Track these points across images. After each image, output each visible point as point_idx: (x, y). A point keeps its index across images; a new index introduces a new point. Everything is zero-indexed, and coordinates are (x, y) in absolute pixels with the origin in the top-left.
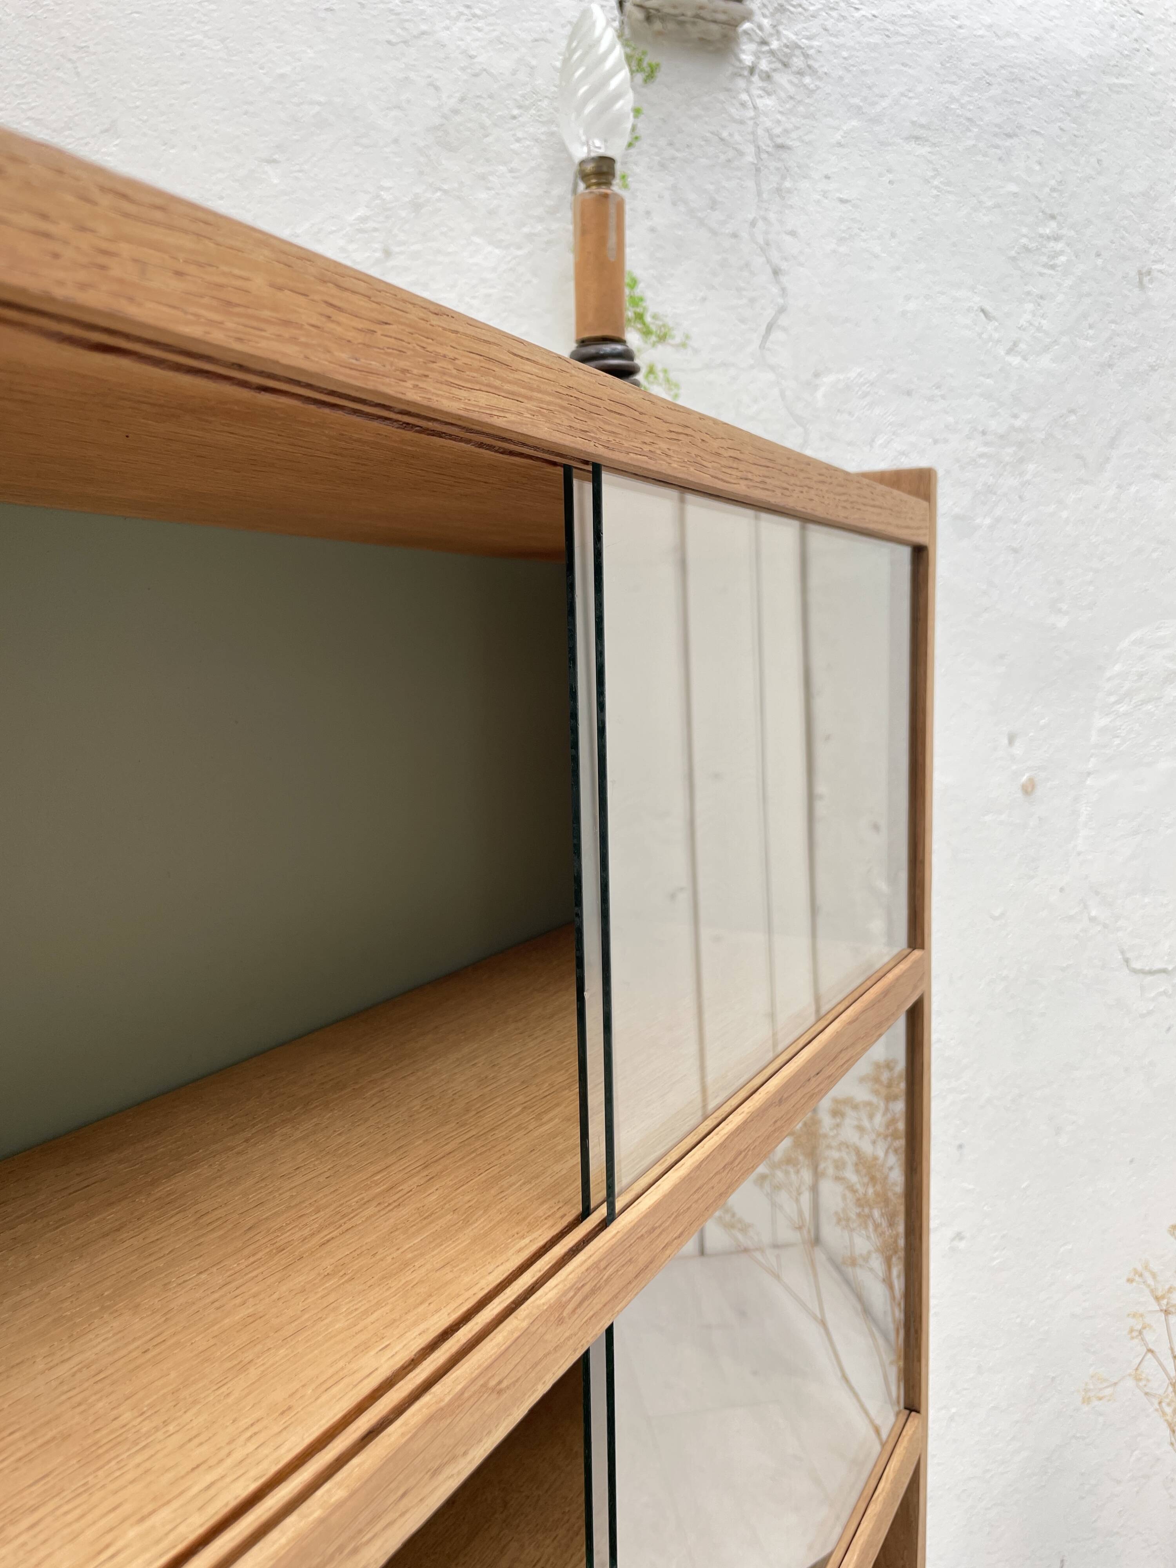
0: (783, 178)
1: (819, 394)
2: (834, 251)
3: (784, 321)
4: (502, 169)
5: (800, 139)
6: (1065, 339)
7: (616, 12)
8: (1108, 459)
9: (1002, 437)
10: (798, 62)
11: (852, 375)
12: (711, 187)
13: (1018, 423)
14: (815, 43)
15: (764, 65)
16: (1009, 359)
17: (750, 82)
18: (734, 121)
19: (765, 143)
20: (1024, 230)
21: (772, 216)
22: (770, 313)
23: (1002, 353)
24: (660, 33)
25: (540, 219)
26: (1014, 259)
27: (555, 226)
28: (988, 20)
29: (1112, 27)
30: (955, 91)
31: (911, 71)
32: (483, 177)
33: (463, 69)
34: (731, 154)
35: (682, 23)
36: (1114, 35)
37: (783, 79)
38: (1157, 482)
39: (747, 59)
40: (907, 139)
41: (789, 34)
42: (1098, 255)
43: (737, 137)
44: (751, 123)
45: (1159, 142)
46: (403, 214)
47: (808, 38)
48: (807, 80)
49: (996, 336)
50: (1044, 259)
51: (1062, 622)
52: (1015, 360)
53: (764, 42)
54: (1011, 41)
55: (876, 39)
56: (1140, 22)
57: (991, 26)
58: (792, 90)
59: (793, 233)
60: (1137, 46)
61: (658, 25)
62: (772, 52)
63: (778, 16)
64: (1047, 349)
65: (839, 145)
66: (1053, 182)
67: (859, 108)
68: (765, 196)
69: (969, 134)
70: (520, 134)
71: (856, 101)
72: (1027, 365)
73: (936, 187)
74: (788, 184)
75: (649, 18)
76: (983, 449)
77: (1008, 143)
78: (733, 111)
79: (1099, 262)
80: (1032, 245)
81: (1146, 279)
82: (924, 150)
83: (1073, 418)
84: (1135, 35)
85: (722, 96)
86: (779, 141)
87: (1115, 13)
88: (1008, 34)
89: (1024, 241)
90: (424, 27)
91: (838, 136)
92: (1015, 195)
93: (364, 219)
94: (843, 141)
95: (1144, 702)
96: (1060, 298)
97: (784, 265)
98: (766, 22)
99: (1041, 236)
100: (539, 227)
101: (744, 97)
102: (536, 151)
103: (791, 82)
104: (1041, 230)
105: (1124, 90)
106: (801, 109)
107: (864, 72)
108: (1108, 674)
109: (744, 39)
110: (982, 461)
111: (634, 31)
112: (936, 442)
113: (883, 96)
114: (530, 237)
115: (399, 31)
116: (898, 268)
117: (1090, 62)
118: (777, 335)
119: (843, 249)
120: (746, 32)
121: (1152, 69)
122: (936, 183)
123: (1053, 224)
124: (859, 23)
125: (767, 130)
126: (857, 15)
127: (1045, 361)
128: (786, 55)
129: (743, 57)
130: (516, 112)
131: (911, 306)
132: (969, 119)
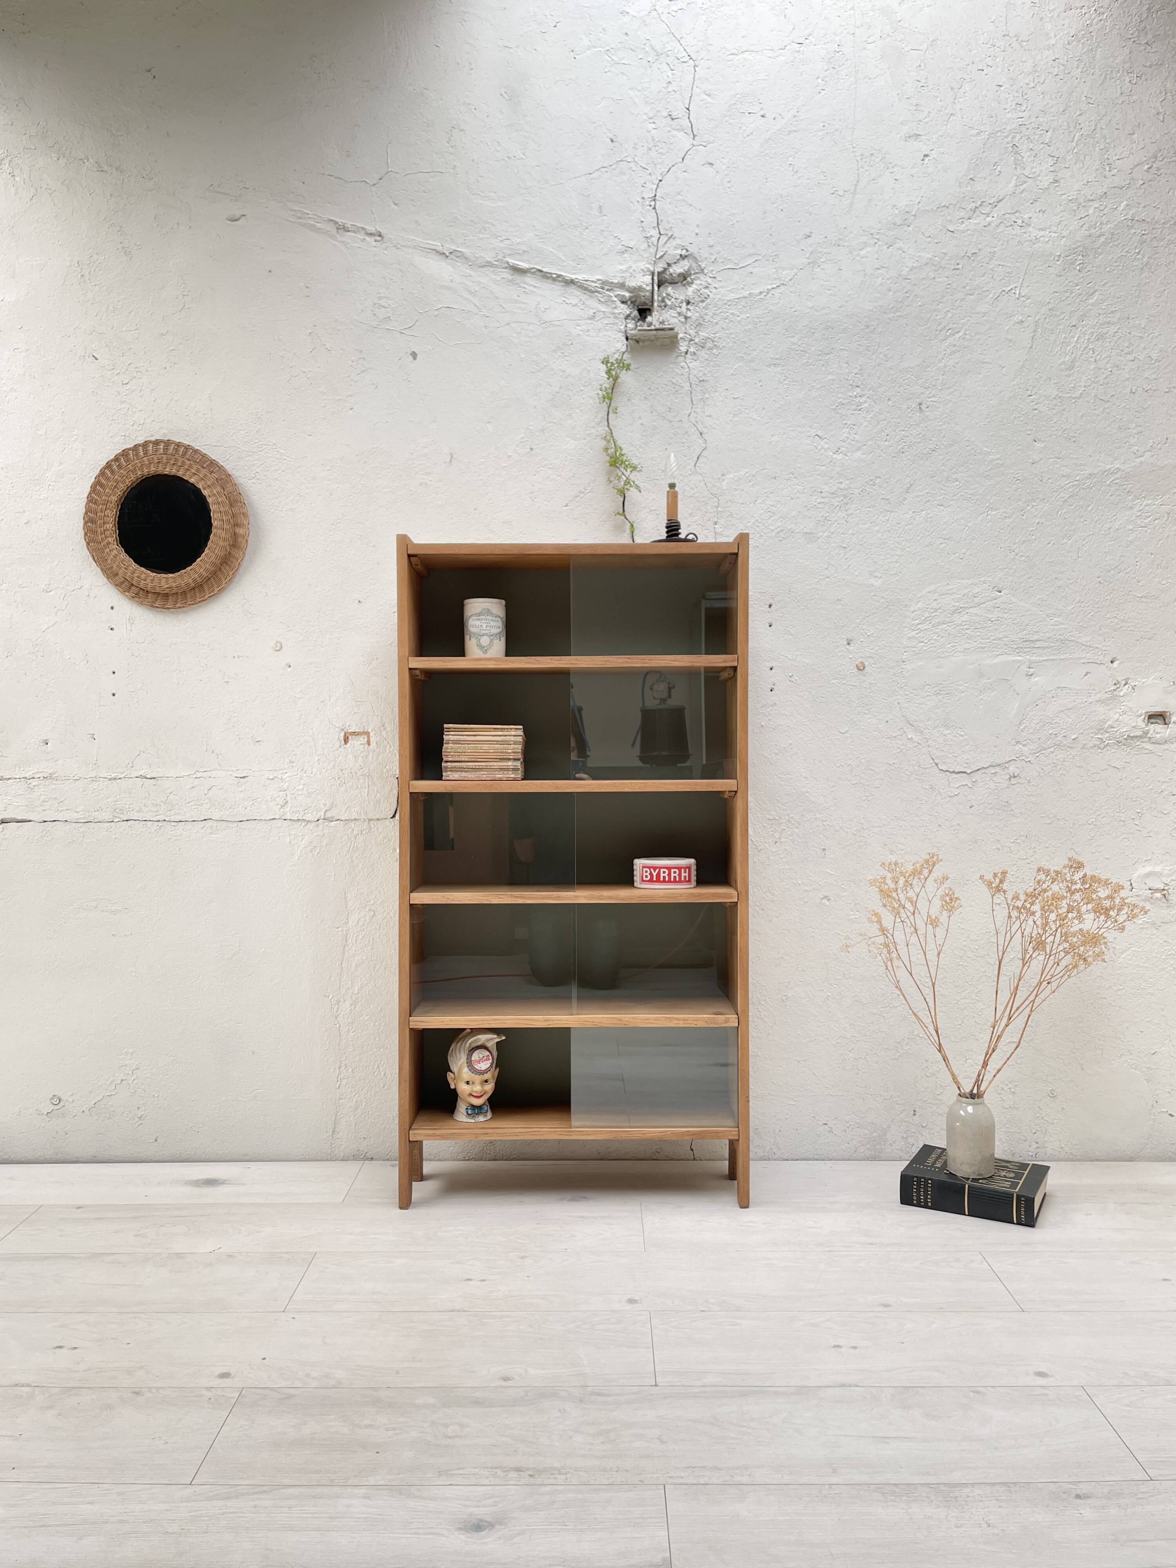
0: (704, 393)
1: (724, 484)
2: (731, 420)
3: (705, 453)
4: (578, 411)
5: (712, 376)
6: (870, 443)
7: (625, 342)
8: (905, 499)
9: (833, 494)
10: (709, 344)
11: (743, 473)
12: (669, 404)
13: (842, 486)
14: (717, 335)
15: (692, 350)
16: (835, 456)
17: (685, 358)
18: (678, 374)
19: (694, 380)
20: (840, 396)
21: (698, 410)
22: (698, 452)
23: (831, 454)
24: (643, 347)
25: (594, 427)
26: (835, 409)
27: (600, 429)
28: (811, 305)
29: (889, 290)
30: (794, 340)
31: (769, 336)
32: (570, 415)
33: (561, 376)
34: (678, 388)
35: (652, 341)
36: (891, 293)
37: (703, 353)
38: (942, 508)
39: (683, 349)
40: (769, 366)
41: (703, 334)
42: (889, 399)
43: (680, 381)
44: (687, 374)
45: (927, 338)
46: (537, 434)
47: (714, 334)
48: (714, 351)
49: (826, 446)
50: (854, 407)
51: (878, 583)
52: (839, 457)
53: (691, 340)
54: (827, 311)
55: (750, 326)
56: (909, 283)
57: (812, 307)
58: (707, 357)
59: (710, 416)
60: (907, 295)
61: (641, 344)
62: (696, 343)
63: (698, 328)
64: (859, 449)
65: (732, 374)
66: (855, 371)
67: (741, 357)
68: (694, 403)
69: (804, 357)
70: (584, 396)
71: (741, 355)
72: (847, 458)
73: (787, 384)
74: (707, 396)
75: (638, 342)
76: (819, 501)
77: (828, 356)
78: (676, 370)
79: (890, 403)
80: (845, 402)
81: (923, 407)
82: (779, 369)
83: (878, 481)
84: (905, 290)
85: (672, 366)
86: (701, 379)
87: (891, 283)
88: (823, 308)
89: (841, 400)
90: (545, 364)
91: (732, 372)
92: (833, 380)
93: (522, 438)
94: (734, 373)
95: (939, 624)
96: (866, 424)
97: (705, 430)
98: (692, 332)
99: (851, 396)
100: (593, 430)
101: (683, 364)
102: (591, 401)
103: (706, 353)
104: (851, 394)
105: (901, 319)
106: (712, 363)
107: (744, 342)
108: (912, 609)
109: (681, 341)
110: (820, 506)
111: (631, 347)
112: (792, 499)
113: (754, 350)
114: (589, 435)
115: (536, 367)
116: (767, 423)
117: (875, 310)
118: (701, 460)
119: (735, 419)
120: (681, 338)
121: (919, 303)
122: (787, 382)
123: (858, 390)
124: (740, 322)
125: (695, 375)
126: (739, 319)
127: (858, 454)
128: (703, 343)
129: (681, 348)
130: (582, 388)
131: (775, 439)
132: (802, 351)
